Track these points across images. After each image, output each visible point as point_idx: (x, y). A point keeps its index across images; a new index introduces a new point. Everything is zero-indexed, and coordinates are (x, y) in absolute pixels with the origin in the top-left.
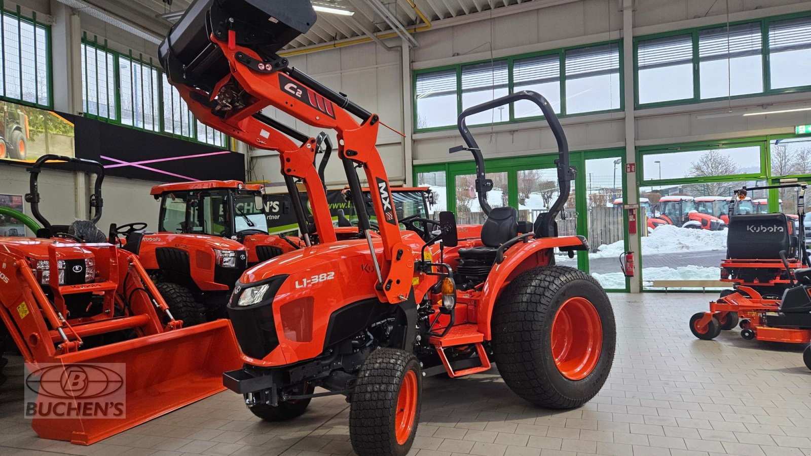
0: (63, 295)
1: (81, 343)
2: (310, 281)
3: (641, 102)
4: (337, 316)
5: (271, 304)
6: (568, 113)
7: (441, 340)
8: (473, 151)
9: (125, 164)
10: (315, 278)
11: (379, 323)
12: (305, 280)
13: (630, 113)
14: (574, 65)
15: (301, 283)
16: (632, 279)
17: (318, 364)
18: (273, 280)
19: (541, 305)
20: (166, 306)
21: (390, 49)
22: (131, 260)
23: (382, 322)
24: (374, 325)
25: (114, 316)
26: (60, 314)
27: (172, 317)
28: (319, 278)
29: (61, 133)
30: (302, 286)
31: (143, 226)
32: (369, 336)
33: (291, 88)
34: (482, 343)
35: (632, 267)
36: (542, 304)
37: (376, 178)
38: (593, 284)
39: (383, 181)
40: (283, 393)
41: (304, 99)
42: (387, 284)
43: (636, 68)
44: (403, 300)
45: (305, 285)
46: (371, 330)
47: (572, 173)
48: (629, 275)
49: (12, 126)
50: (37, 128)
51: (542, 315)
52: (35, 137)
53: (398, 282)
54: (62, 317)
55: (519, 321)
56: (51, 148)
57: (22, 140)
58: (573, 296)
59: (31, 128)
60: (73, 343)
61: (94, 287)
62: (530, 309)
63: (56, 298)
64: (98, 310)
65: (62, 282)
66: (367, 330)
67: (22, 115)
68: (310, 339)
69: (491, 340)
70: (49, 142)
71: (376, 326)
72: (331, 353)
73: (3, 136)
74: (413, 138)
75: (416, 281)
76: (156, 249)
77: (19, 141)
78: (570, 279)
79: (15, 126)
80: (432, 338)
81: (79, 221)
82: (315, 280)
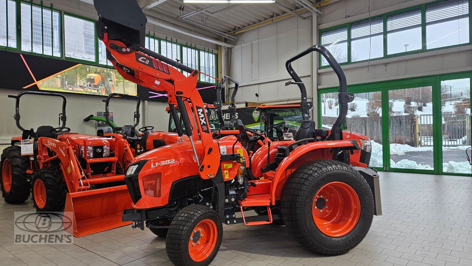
0: (89, 163)
1: (89, 187)
2: (160, 164)
4: (176, 184)
5: (137, 176)
7: (242, 202)
8: (298, 84)
9: (161, 95)
11: (206, 189)
12: (157, 163)
14: (431, 15)
17: (167, 209)
18: (140, 163)
19: (304, 186)
21: (304, 18)
22: (126, 146)
23: (208, 189)
24: (202, 190)
25: (116, 174)
28: (165, 162)
30: (155, 166)
31: (152, 128)
32: (200, 197)
33: (143, 60)
34: (270, 206)
37: (196, 106)
39: (200, 108)
41: (151, 65)
42: (201, 168)
44: (211, 178)
45: (157, 166)
46: (202, 193)
47: (348, 97)
49: (108, 79)
50: (120, 80)
51: (304, 192)
52: (119, 84)
53: (209, 167)
54: (83, 174)
55: (291, 195)
56: (126, 89)
57: (113, 85)
58: (332, 181)
59: (117, 80)
60: (85, 187)
61: (105, 160)
62: (297, 188)
63: (87, 164)
64: (109, 171)
65: (92, 156)
66: (199, 193)
67: (113, 74)
68: (159, 196)
69: (275, 205)
70: (125, 86)
71: (204, 191)
72: (175, 204)
73: (104, 84)
74: (318, 72)
75: (230, 166)
76: (153, 140)
77: (111, 86)
78: (329, 170)
79: (109, 79)
80: (239, 201)
81: (127, 125)
82: (163, 163)
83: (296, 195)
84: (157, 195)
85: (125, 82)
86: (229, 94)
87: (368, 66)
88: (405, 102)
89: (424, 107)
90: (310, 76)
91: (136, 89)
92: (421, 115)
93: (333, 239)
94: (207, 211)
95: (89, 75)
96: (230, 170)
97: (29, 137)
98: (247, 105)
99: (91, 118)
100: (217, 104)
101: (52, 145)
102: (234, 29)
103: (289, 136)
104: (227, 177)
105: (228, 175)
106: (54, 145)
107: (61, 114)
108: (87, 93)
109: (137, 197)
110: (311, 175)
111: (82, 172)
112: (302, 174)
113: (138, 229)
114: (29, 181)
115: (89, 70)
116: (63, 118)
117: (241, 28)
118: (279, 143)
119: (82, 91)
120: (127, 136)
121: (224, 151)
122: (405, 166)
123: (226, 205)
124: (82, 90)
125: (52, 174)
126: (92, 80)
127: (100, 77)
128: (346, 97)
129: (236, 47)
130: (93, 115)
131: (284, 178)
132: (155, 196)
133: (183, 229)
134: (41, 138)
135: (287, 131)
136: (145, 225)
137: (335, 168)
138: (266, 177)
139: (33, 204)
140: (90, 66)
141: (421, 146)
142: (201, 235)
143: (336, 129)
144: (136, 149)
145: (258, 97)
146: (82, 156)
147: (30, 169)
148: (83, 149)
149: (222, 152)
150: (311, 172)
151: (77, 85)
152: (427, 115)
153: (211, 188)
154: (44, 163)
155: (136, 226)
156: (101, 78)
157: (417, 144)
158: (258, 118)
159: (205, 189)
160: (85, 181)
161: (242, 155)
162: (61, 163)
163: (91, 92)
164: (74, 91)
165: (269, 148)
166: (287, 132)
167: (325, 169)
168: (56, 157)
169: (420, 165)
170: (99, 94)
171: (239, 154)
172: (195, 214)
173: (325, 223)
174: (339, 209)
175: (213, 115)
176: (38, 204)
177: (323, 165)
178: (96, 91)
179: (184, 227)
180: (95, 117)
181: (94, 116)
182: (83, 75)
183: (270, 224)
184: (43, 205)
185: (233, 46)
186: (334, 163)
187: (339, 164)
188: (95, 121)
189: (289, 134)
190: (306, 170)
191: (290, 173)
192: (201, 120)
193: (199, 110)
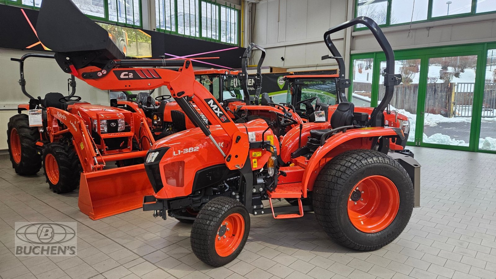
0: (104, 139)
1: (104, 165)
2: (182, 152)
4: (200, 173)
5: (158, 164)
6: (477, 12)
7: (271, 194)
8: (337, 59)
9: (178, 57)
10: (186, 150)
11: (232, 178)
12: (179, 151)
15: (177, 152)
17: (190, 199)
18: (161, 150)
22: (142, 121)
23: (235, 178)
24: (228, 179)
25: (132, 150)
28: (188, 150)
29: (144, 41)
30: (177, 154)
31: (169, 97)
32: (226, 186)
34: (301, 199)
42: (228, 157)
44: (239, 168)
45: (179, 153)
46: (227, 182)
47: (395, 80)
50: (132, 39)
51: (341, 186)
52: (131, 44)
53: (237, 156)
54: (97, 152)
55: (325, 188)
56: (139, 50)
58: (372, 175)
59: (129, 39)
60: (100, 166)
61: (121, 135)
62: (333, 181)
63: (101, 140)
64: (125, 146)
65: (106, 131)
66: (224, 182)
67: (124, 32)
68: (182, 185)
69: (306, 197)
70: (138, 47)
71: (230, 180)
72: (199, 194)
74: (352, 35)
75: (259, 154)
76: (171, 111)
77: (123, 47)
78: (370, 163)
79: (121, 39)
80: (268, 191)
82: (186, 151)
83: (332, 189)
84: (180, 184)
85: (138, 42)
86: (252, 57)
87: (409, 30)
88: (441, 67)
89: (461, 74)
90: (343, 39)
91: (150, 50)
92: (458, 83)
93: (368, 235)
94: (235, 205)
96: (258, 158)
97: (36, 107)
98: (271, 71)
100: (242, 75)
101: (63, 117)
103: (321, 114)
104: (255, 166)
105: (256, 163)
106: (64, 117)
107: (70, 79)
109: (158, 186)
110: (349, 168)
111: (96, 149)
112: (339, 166)
113: (160, 218)
114: (39, 153)
116: (72, 84)
118: (311, 126)
120: (142, 104)
121: (252, 138)
122: (438, 141)
123: (254, 194)
125: (64, 149)
128: (392, 79)
129: (262, 2)
131: (318, 168)
132: (178, 185)
133: (210, 224)
134: (50, 108)
135: (319, 108)
136: (167, 214)
137: (377, 161)
138: (297, 164)
139: (46, 179)
141: (454, 117)
142: (228, 229)
143: (378, 114)
144: (153, 120)
145: (283, 62)
146: (95, 129)
147: (40, 141)
148: (95, 123)
149: (251, 139)
150: (350, 164)
152: (465, 83)
153: (238, 178)
154: (55, 136)
155: (157, 215)
156: (111, 38)
157: (451, 115)
158: (283, 85)
159: (231, 179)
160: (99, 158)
161: (272, 143)
162: (73, 137)
165: (301, 131)
166: (318, 110)
167: (365, 162)
168: (67, 131)
169: (454, 139)
171: (270, 142)
172: (222, 208)
173: (359, 216)
174: (375, 202)
175: (235, 83)
176: (51, 179)
177: (363, 157)
179: (210, 222)
183: (301, 217)
184: (57, 181)
186: (375, 156)
187: (381, 156)
189: (321, 112)
190: (343, 162)
191: (324, 162)
192: (216, 112)
193: (209, 103)
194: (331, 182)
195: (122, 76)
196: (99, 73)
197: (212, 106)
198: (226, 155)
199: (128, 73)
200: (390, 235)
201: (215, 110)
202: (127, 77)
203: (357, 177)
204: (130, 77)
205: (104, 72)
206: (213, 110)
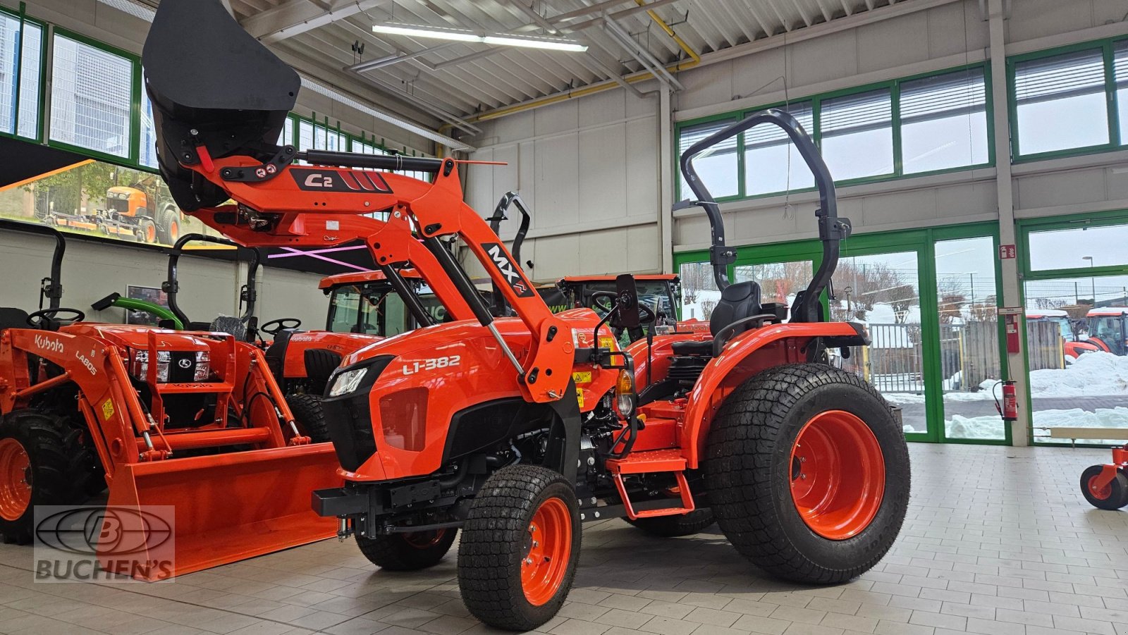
0: (162, 395)
1: (169, 453)
2: (423, 366)
3: (1022, 153)
4: (463, 418)
5: (366, 394)
6: (905, 172)
7: (619, 464)
8: (705, 206)
9: (298, 253)
10: (432, 362)
11: (530, 434)
12: (416, 364)
13: (1004, 169)
14: (911, 103)
15: (411, 366)
16: (1014, 424)
17: (434, 484)
18: (374, 362)
19: (773, 416)
20: (292, 417)
21: (643, 95)
22: (254, 357)
23: (534, 432)
24: (521, 437)
25: (227, 426)
26: (149, 415)
27: (296, 432)
28: (437, 363)
30: (412, 372)
31: (297, 323)
32: (515, 452)
34: (684, 472)
35: (1013, 406)
36: (774, 414)
37: (482, 244)
38: (867, 393)
40: (386, 523)
42: (532, 373)
43: (1012, 103)
44: (555, 399)
45: (417, 371)
46: (517, 443)
47: (840, 228)
48: (1009, 418)
49: (164, 205)
51: (774, 431)
53: (549, 372)
54: (151, 421)
55: (739, 440)
57: (176, 221)
58: (829, 408)
61: (202, 388)
62: (756, 422)
63: (154, 399)
64: (208, 418)
65: (166, 378)
66: (511, 443)
68: (420, 445)
69: (697, 468)
71: (524, 438)
72: (455, 471)
73: (153, 216)
74: (674, 215)
75: (586, 377)
76: (305, 353)
77: (171, 223)
78: (823, 382)
79: (167, 205)
80: (609, 461)
81: (224, 317)
82: (431, 364)
83: (755, 439)
84: (413, 445)
87: (786, 204)
89: (868, 313)
90: (656, 223)
95: (113, 191)
96: (586, 386)
99: (113, 301)
101: (51, 348)
102: (477, 110)
105: (583, 398)
106: (57, 346)
107: (48, 279)
108: (107, 237)
110: (786, 391)
112: (763, 392)
115: (116, 177)
116: (51, 291)
117: (492, 108)
119: (92, 229)
123: (579, 472)
124: (92, 226)
125: (50, 422)
126: (121, 204)
127: (143, 197)
128: (834, 226)
129: (480, 151)
130: (118, 295)
131: (708, 410)
133: (510, 515)
134: (8, 331)
137: (835, 378)
140: (120, 167)
142: (534, 542)
145: (531, 271)
146: (138, 376)
148: (142, 357)
149: (575, 343)
150: (785, 386)
151: (79, 212)
153: (541, 432)
154: (18, 399)
155: (347, 533)
156: (145, 200)
159: (527, 434)
162: (82, 393)
163: (117, 235)
164: (71, 227)
165: (650, 347)
166: (662, 324)
168: (62, 379)
170: (139, 239)
171: (607, 349)
172: (528, 488)
173: (809, 512)
177: (808, 373)
178: (130, 233)
179: (511, 512)
180: (125, 299)
181: (122, 296)
182: (97, 189)
183: (690, 512)
184: (16, 512)
185: (473, 149)
188: (122, 309)
189: (667, 328)
190: (770, 384)
191: (719, 398)
192: (505, 272)
193: (491, 252)
194: (752, 424)
195: (308, 183)
196: (259, 170)
197: (496, 259)
198: (526, 370)
199: (323, 177)
200: (876, 544)
201: (502, 268)
202: (320, 185)
203: (803, 411)
204: (326, 185)
205: (270, 170)
206: (498, 267)
